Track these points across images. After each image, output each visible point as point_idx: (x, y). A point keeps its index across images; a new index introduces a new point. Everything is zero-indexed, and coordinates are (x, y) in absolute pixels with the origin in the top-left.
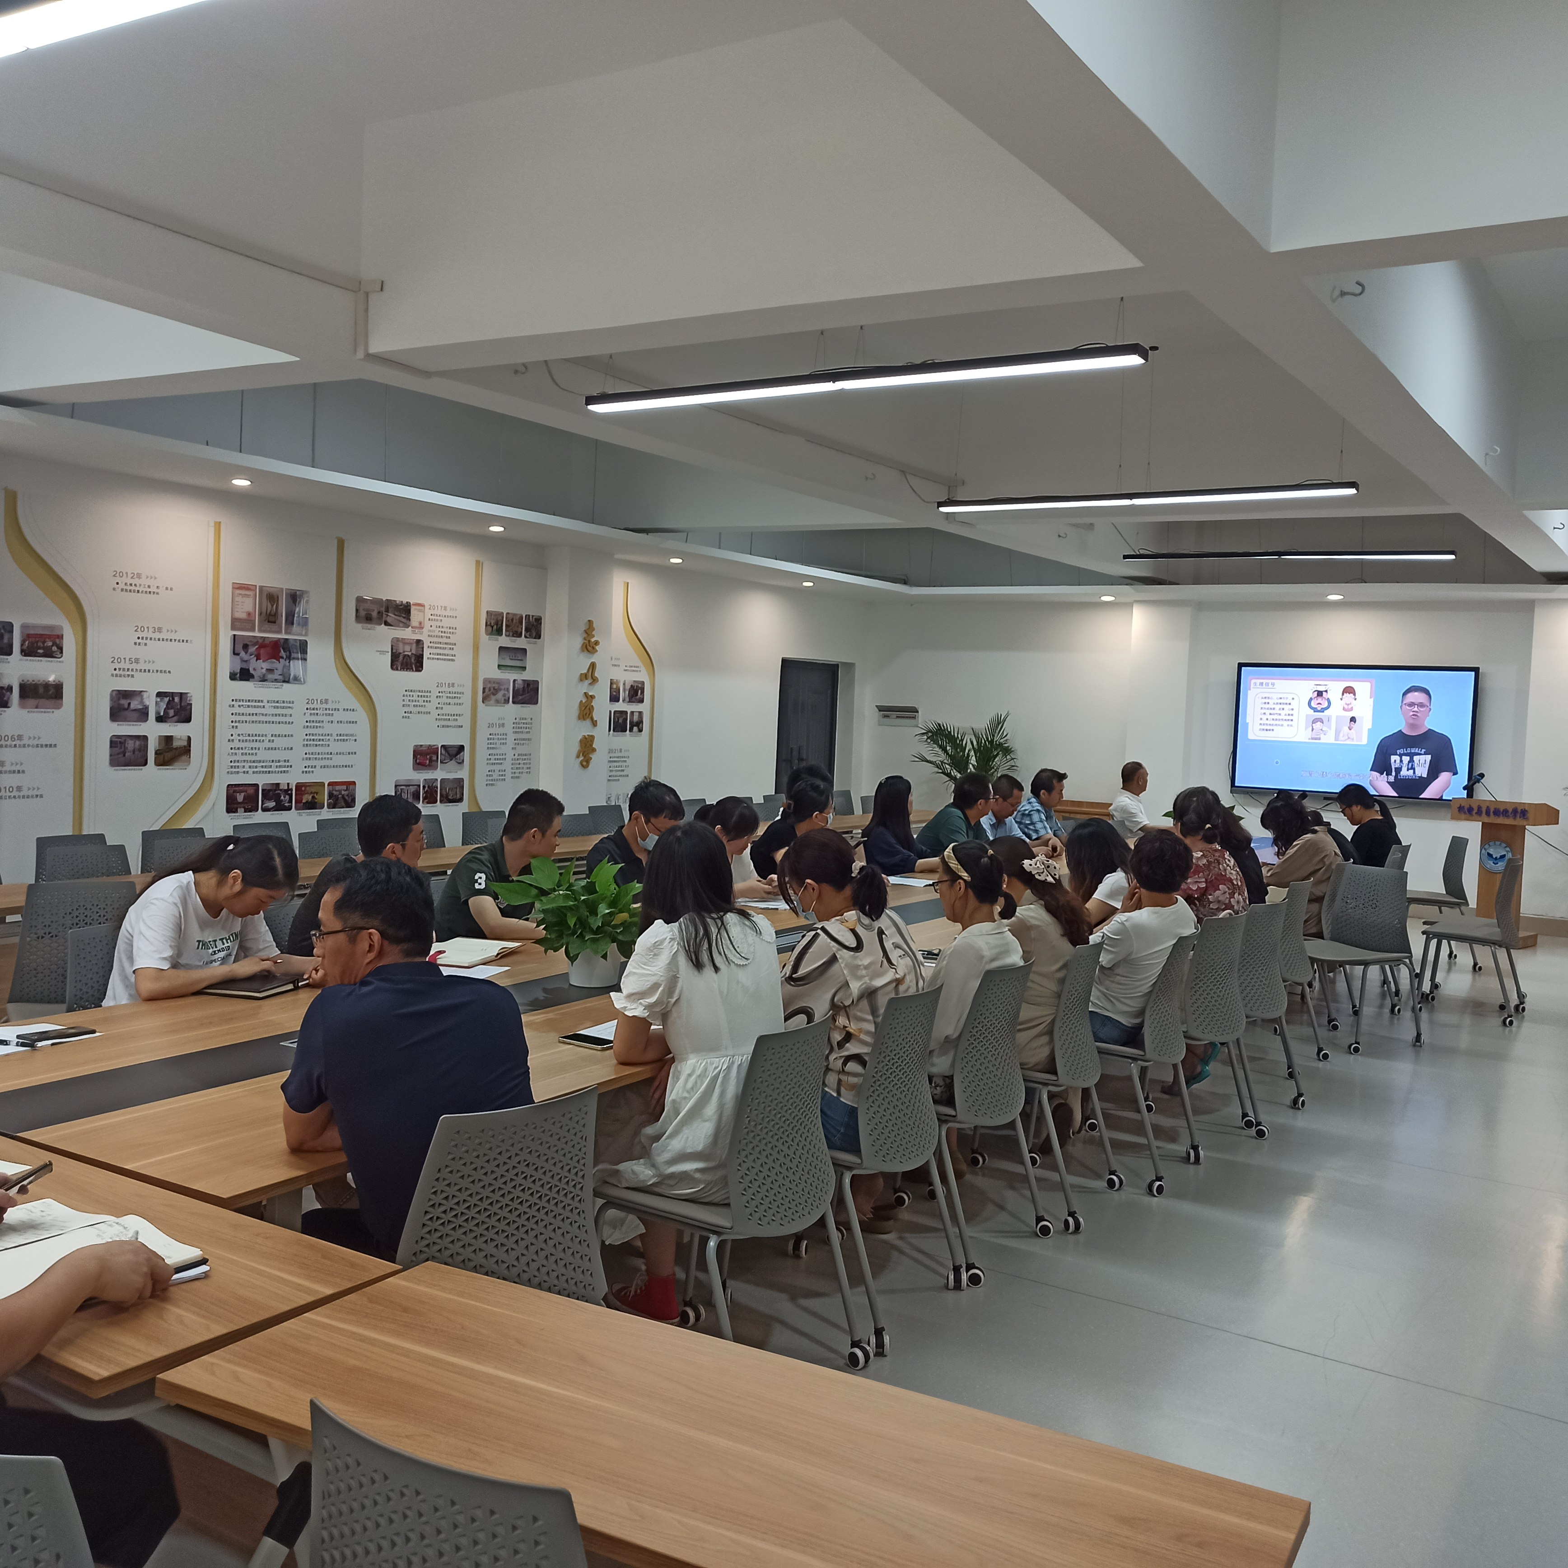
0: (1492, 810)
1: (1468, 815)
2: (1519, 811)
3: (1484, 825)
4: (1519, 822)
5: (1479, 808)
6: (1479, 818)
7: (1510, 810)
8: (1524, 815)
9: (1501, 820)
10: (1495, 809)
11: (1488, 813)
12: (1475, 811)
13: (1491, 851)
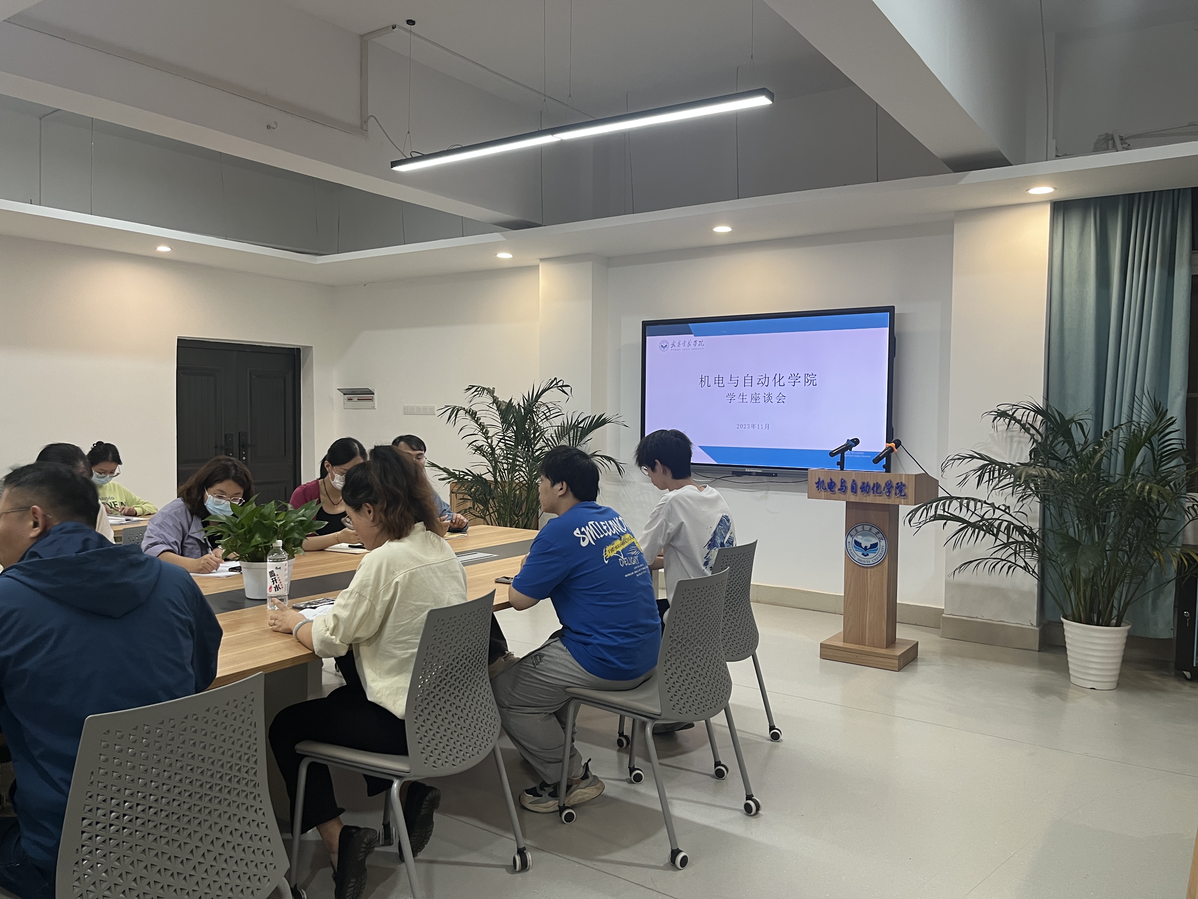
0: (859, 485)
1: (829, 493)
2: (894, 485)
3: (849, 505)
4: (892, 500)
5: (843, 482)
6: (842, 496)
7: (883, 485)
8: (901, 491)
9: (871, 498)
10: (863, 483)
11: (854, 490)
12: (839, 485)
13: (859, 539)
